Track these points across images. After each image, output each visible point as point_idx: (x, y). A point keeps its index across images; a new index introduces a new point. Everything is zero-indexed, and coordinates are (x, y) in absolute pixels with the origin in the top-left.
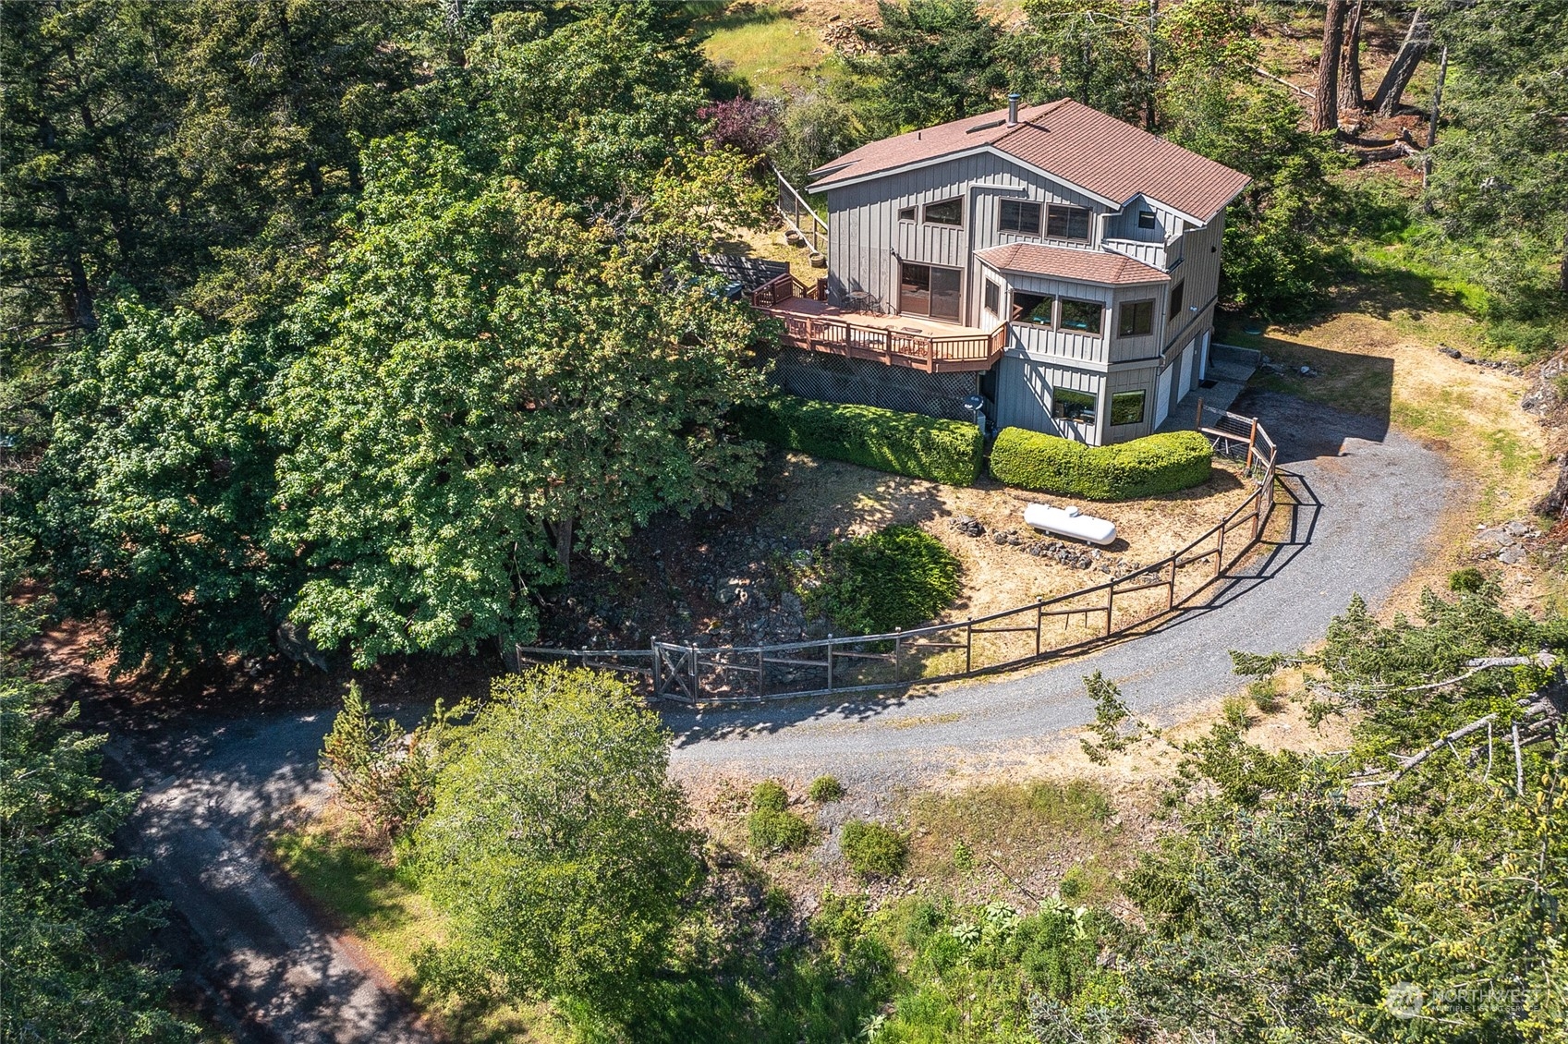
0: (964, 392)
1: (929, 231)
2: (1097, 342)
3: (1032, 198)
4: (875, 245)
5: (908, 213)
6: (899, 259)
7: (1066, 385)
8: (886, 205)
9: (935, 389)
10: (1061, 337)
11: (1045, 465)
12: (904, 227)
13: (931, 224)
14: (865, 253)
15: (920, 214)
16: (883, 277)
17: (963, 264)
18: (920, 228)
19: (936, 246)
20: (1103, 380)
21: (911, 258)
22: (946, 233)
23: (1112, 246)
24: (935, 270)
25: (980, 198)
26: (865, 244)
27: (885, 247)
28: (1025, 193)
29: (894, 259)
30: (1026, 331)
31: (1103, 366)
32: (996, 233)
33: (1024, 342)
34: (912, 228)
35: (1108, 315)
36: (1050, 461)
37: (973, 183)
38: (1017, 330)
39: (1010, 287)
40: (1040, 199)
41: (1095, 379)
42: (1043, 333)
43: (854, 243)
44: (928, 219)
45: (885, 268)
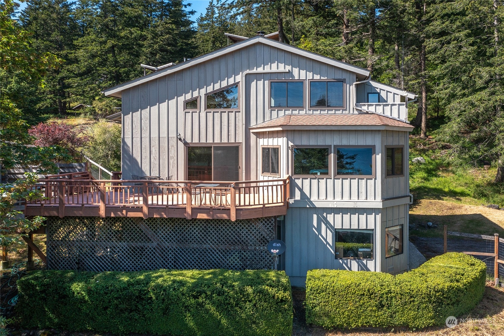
0: (264, 241)
1: (210, 116)
2: (371, 182)
3: (296, 78)
4: (164, 134)
5: (192, 104)
6: (186, 143)
7: (346, 226)
8: (173, 102)
9: (234, 243)
10: (338, 182)
11: (366, 298)
12: (189, 116)
13: (212, 110)
14: (155, 143)
15: (203, 103)
16: (171, 161)
17: (241, 139)
18: (203, 114)
19: (217, 128)
20: (379, 217)
21: (196, 140)
22: (225, 115)
23: (365, 108)
24: (217, 148)
25: (253, 84)
26: (155, 135)
27: (173, 134)
28: (290, 73)
29: (181, 145)
30: (307, 182)
31: (378, 204)
32: (267, 111)
33: (307, 191)
34: (196, 115)
35: (378, 160)
36: (371, 294)
37: (248, 71)
38: (299, 182)
39: (291, 144)
40: (303, 77)
41: (371, 217)
42: (323, 182)
43: (146, 135)
44: (208, 106)
45: (173, 153)
